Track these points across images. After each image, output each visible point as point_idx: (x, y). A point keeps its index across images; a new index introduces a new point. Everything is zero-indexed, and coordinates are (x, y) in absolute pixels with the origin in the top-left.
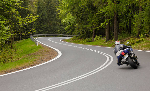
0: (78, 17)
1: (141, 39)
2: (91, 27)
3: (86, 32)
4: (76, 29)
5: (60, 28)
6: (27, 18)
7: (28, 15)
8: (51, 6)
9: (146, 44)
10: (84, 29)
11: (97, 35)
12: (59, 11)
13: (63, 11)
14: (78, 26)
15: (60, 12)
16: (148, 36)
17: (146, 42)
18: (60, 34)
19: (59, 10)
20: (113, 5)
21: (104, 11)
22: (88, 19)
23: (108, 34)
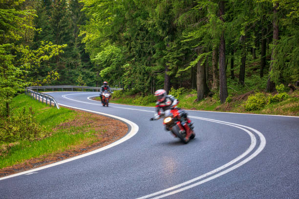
0: (131, 48)
1: (279, 95)
2: (162, 71)
3: (149, 81)
4: (125, 74)
5: (83, 74)
6: (40, 50)
7: (43, 42)
8: (64, 26)
9: (293, 104)
10: (144, 74)
11: (174, 88)
12: (85, 35)
13: (93, 37)
14: (130, 68)
15: (86, 38)
16: (293, 89)
17: (292, 101)
18: (83, 85)
19: (83, 33)
20: (219, 23)
21: (197, 37)
22: (154, 53)
23: (202, 85)
